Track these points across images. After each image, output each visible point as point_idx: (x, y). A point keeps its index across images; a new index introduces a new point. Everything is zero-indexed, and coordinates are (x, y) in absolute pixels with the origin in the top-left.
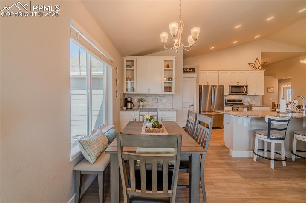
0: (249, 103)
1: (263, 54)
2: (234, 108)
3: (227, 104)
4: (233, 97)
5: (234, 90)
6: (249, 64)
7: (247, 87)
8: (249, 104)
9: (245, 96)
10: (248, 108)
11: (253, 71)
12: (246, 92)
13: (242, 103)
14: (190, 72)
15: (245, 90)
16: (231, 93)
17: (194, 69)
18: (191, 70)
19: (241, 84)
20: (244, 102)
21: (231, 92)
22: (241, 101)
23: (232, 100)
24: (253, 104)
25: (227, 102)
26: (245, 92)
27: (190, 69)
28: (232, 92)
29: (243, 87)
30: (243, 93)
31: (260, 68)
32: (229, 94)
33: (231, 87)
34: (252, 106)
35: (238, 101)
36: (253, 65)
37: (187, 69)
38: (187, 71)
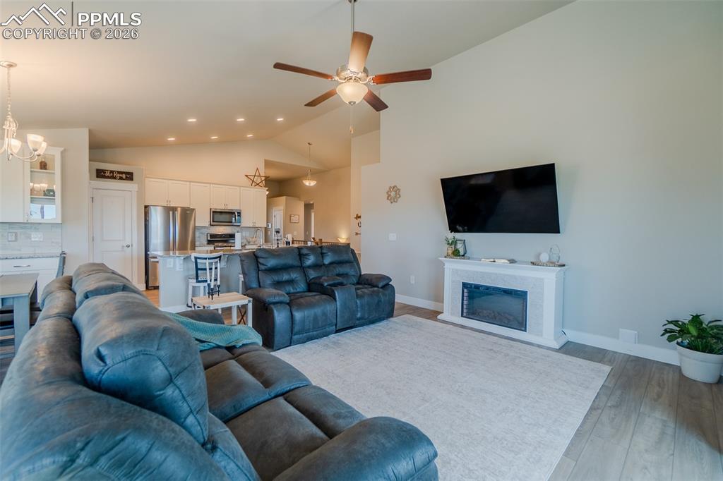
0: (247, 239)
1: (268, 164)
4: (222, 230)
5: (219, 217)
6: (246, 176)
7: (239, 213)
9: (237, 228)
11: (252, 189)
14: (121, 178)
15: (237, 217)
16: (214, 222)
17: (131, 174)
18: (124, 176)
19: (231, 207)
22: (233, 236)
23: (219, 235)
25: (209, 239)
26: (236, 221)
27: (119, 172)
28: (215, 220)
29: (234, 213)
31: (261, 184)
32: (211, 225)
33: (213, 212)
35: (228, 236)
36: (252, 178)
37: (112, 172)
38: (112, 176)
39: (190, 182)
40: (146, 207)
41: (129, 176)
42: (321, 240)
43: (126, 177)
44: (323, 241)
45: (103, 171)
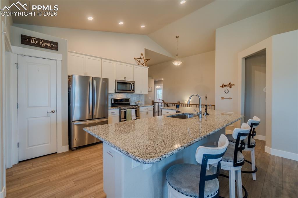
0: (135, 102)
2: (121, 110)
3: (113, 105)
4: (120, 96)
5: (121, 87)
6: (135, 58)
7: (134, 84)
8: (136, 104)
9: (132, 95)
10: (136, 109)
11: (139, 67)
12: (134, 90)
13: (129, 103)
14: (46, 47)
15: (132, 87)
17: (56, 44)
18: (49, 45)
19: (128, 80)
20: (131, 102)
21: (117, 90)
22: (128, 100)
23: (119, 100)
24: (139, 103)
25: (113, 102)
26: (132, 90)
27: (45, 41)
28: (119, 89)
29: (131, 83)
30: (131, 91)
31: (144, 64)
32: (115, 92)
33: (118, 82)
34: (139, 107)
35: (125, 101)
36: (139, 60)
37: (37, 39)
38: (38, 43)
39: (102, 58)
40: (69, 76)
41: (54, 46)
42: (179, 102)
43: (52, 46)
44: (180, 103)
45: (29, 38)
